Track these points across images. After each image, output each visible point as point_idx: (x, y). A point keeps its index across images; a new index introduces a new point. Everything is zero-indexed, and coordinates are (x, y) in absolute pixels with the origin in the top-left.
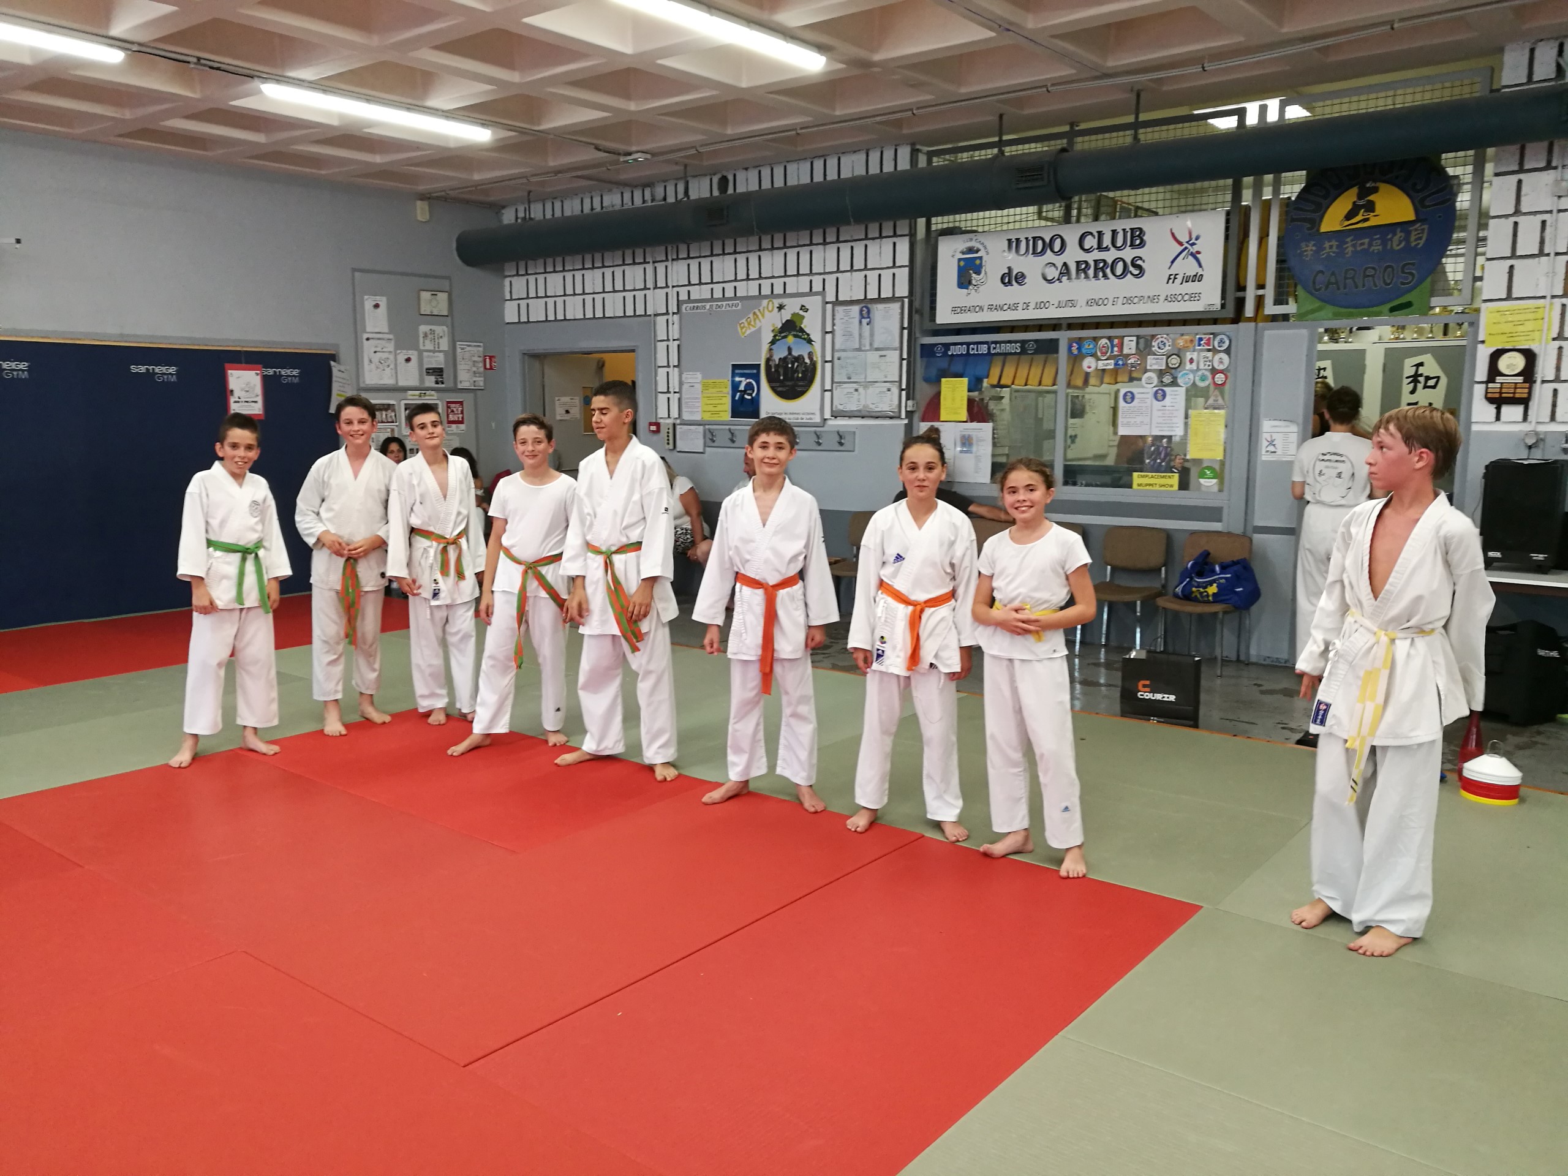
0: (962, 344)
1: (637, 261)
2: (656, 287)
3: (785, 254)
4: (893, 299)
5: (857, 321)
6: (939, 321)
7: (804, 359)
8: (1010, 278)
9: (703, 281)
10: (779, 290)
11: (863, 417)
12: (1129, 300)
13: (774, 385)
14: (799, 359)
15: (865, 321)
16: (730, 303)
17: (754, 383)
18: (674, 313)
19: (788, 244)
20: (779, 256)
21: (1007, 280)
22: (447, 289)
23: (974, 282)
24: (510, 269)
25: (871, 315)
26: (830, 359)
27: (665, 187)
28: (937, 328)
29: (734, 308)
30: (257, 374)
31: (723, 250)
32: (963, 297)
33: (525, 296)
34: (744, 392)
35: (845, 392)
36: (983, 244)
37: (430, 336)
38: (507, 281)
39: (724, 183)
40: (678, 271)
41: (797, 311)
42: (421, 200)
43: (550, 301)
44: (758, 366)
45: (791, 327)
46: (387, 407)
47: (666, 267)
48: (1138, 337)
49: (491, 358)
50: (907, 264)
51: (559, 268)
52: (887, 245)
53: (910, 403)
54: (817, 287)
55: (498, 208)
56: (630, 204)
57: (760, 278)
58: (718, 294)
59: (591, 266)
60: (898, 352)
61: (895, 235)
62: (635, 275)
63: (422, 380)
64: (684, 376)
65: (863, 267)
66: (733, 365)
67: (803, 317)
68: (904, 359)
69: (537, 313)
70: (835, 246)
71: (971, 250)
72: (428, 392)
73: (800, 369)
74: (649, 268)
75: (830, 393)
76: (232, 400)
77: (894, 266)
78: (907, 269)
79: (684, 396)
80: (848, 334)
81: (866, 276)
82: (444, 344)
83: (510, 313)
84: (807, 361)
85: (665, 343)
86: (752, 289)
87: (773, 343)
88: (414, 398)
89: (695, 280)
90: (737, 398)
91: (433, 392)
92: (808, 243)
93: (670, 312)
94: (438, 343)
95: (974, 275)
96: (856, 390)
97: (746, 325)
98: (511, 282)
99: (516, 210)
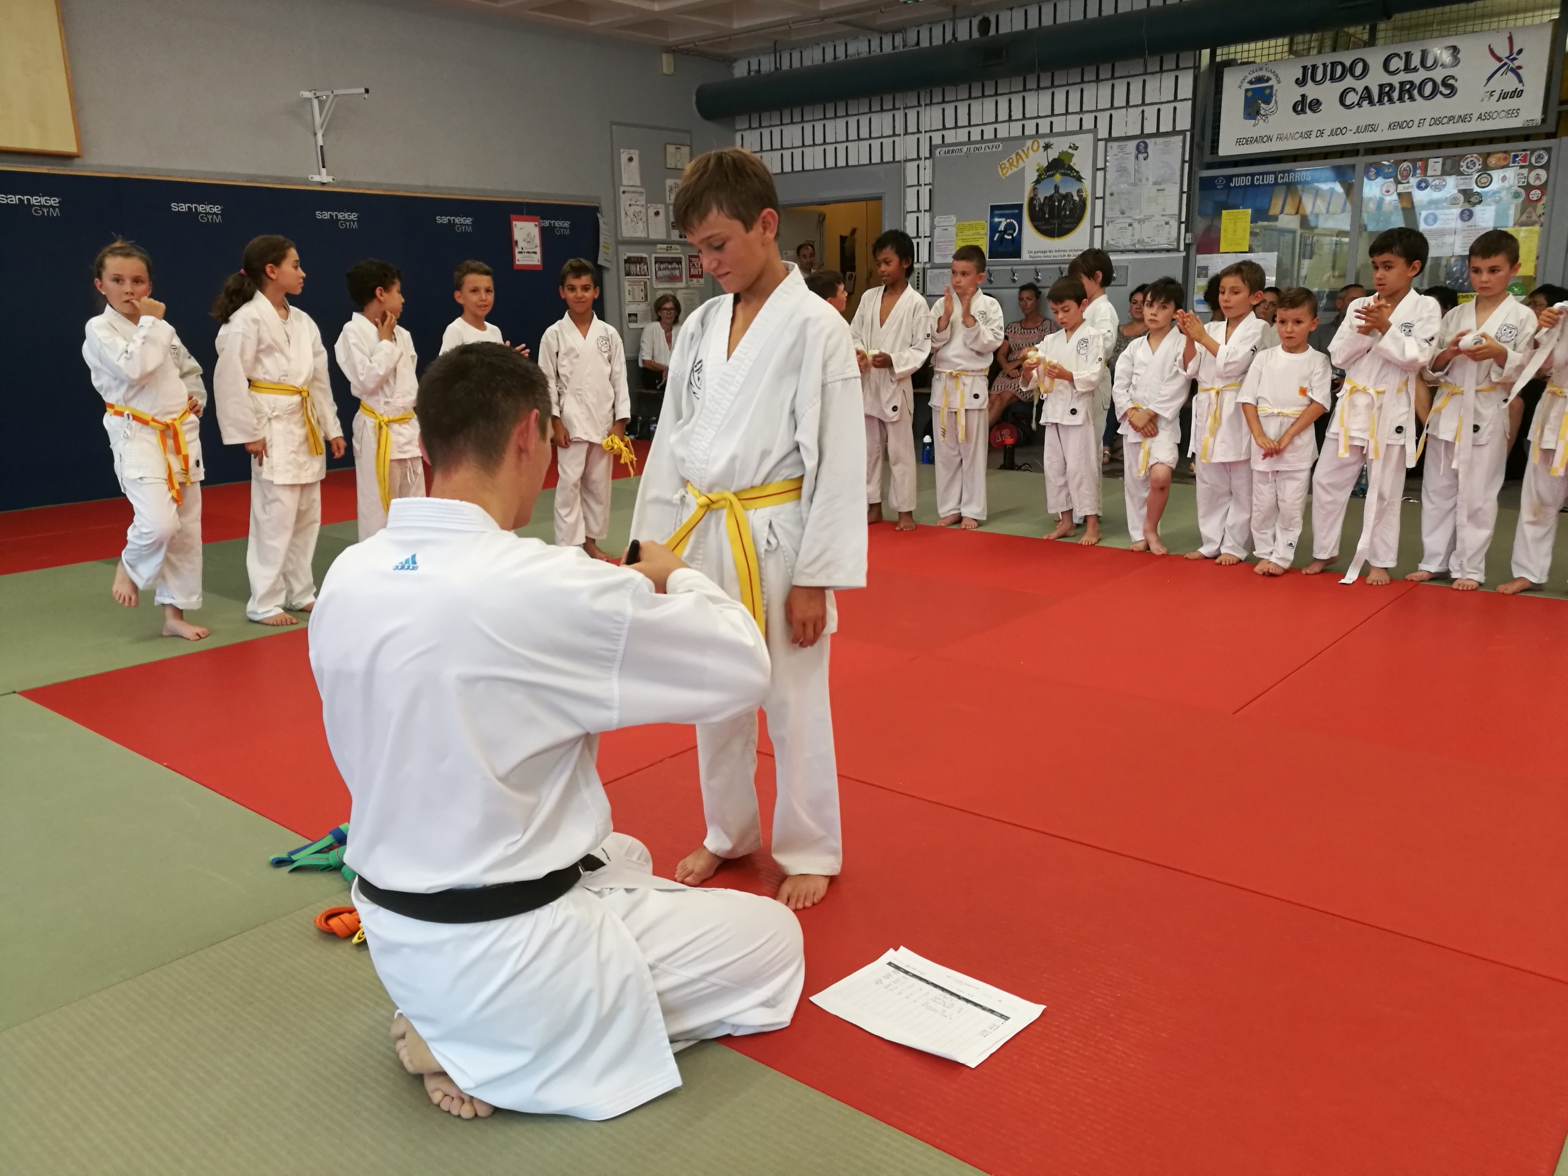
0: (1246, 175)
1: (885, 108)
2: (906, 133)
3: (1053, 94)
4: (1174, 132)
5: (1133, 157)
6: (1222, 152)
7: (1072, 196)
8: (1302, 106)
9: (959, 125)
10: (1044, 129)
11: (1137, 251)
12: (1437, 121)
13: (1037, 223)
14: (1067, 196)
15: (1141, 156)
16: (990, 145)
17: (1015, 222)
18: (926, 158)
19: (1056, 83)
20: (1045, 97)
21: (1299, 108)
22: (689, 143)
23: (1262, 112)
24: (741, 123)
25: (1149, 150)
26: (1102, 195)
27: (918, 32)
28: (1220, 160)
29: (994, 149)
30: (536, 226)
31: (983, 92)
32: (1250, 129)
34: (1005, 232)
35: (1118, 226)
36: (1274, 72)
38: (738, 136)
39: (985, 24)
40: (931, 116)
41: (1066, 148)
42: (666, 52)
43: (787, 154)
44: (1020, 207)
45: (1060, 165)
46: (641, 260)
47: (918, 112)
48: (1445, 158)
50: (1190, 96)
51: (797, 118)
52: (1168, 80)
53: (1189, 235)
54: (1088, 124)
55: (729, 61)
56: (878, 50)
57: (1024, 118)
58: (976, 135)
59: (833, 115)
60: (1178, 185)
61: (1178, 68)
62: (882, 123)
63: (668, 234)
64: (936, 220)
65: (1140, 102)
66: (991, 206)
67: (1073, 155)
68: (1184, 192)
70: (1109, 83)
71: (1260, 80)
72: (673, 246)
73: (1068, 209)
74: (899, 115)
75: (1101, 229)
76: (517, 250)
77: (1176, 99)
78: (1190, 103)
79: (936, 240)
80: (1122, 170)
81: (1143, 112)
84: (1076, 198)
85: (916, 189)
86: (1016, 130)
87: (1038, 182)
88: (661, 251)
89: (950, 123)
90: (995, 239)
91: (678, 247)
92: (1080, 81)
93: (922, 155)
95: (1262, 105)
96: (1130, 225)
97: (1008, 165)
98: (742, 136)
99: (749, 62)
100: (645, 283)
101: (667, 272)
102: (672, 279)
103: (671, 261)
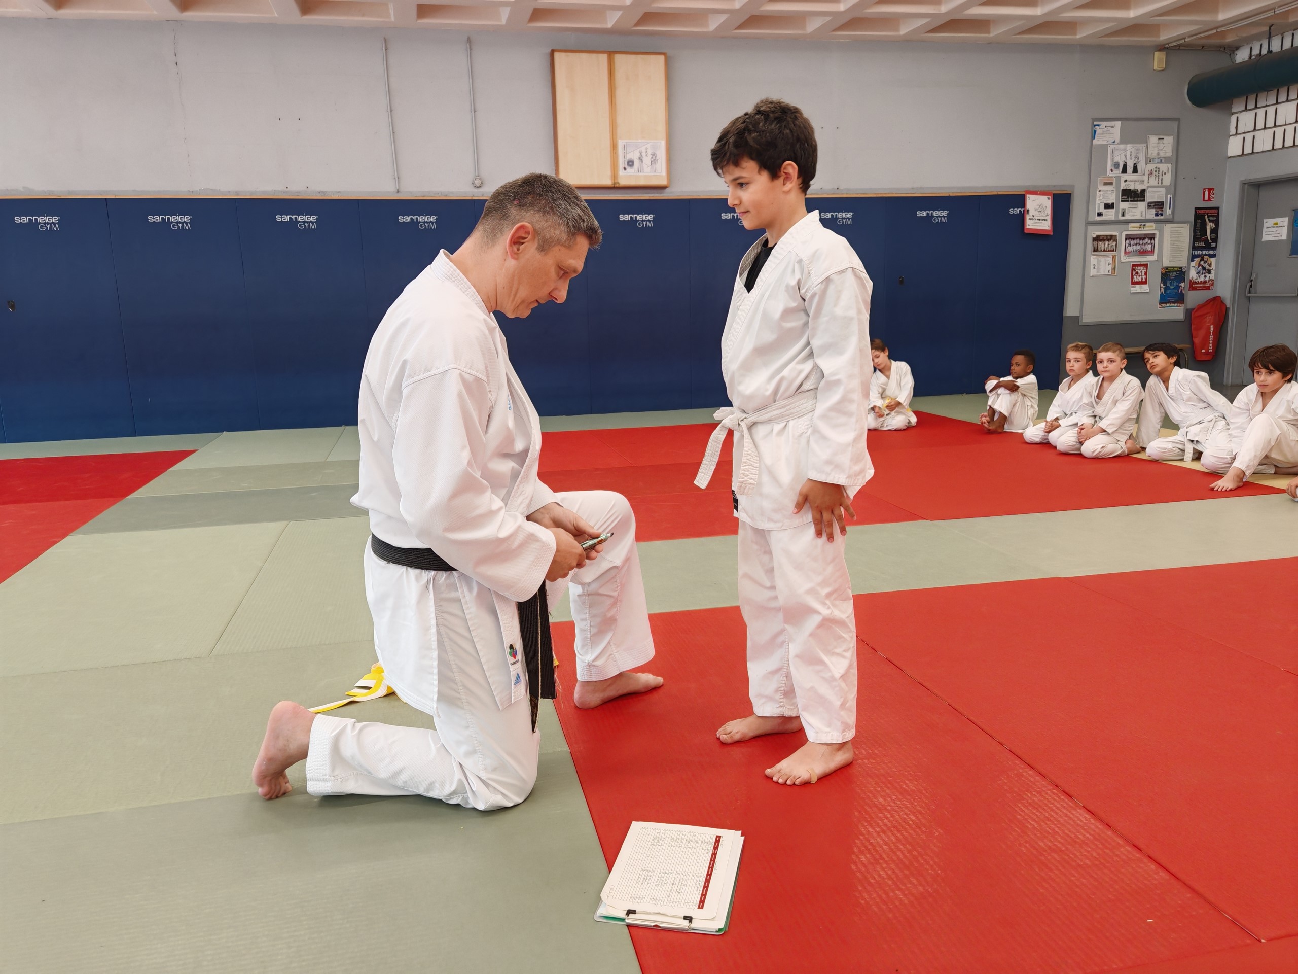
22: (1175, 130)
24: (1238, 106)
33: (1252, 129)
37: (1155, 173)
38: (1234, 118)
42: (1160, 50)
43: (1279, 131)
46: (1111, 238)
49: (1210, 190)
55: (1233, 49)
63: (1143, 213)
69: (1264, 142)
72: (1147, 224)
76: (1029, 219)
82: (1167, 180)
83: (1234, 147)
88: (1134, 229)
91: (1152, 224)
94: (1162, 179)
98: (1238, 118)
99: (1251, 48)
100: (1114, 257)
101: (1138, 247)
102: (1143, 253)
103: (1143, 238)
